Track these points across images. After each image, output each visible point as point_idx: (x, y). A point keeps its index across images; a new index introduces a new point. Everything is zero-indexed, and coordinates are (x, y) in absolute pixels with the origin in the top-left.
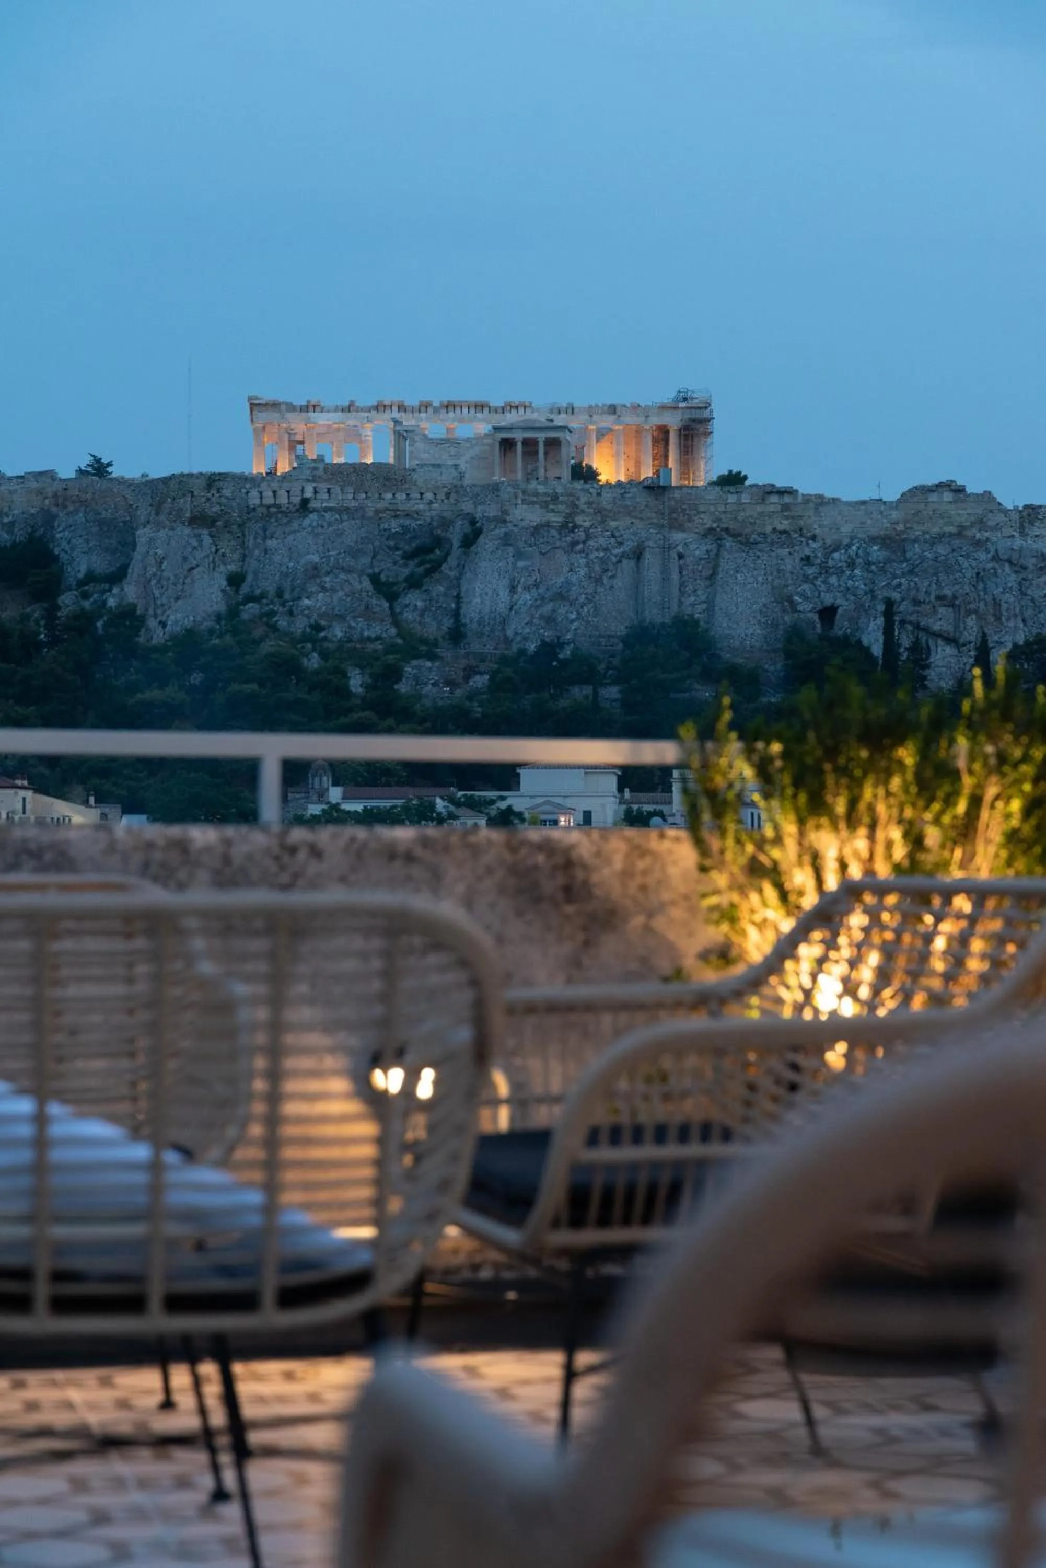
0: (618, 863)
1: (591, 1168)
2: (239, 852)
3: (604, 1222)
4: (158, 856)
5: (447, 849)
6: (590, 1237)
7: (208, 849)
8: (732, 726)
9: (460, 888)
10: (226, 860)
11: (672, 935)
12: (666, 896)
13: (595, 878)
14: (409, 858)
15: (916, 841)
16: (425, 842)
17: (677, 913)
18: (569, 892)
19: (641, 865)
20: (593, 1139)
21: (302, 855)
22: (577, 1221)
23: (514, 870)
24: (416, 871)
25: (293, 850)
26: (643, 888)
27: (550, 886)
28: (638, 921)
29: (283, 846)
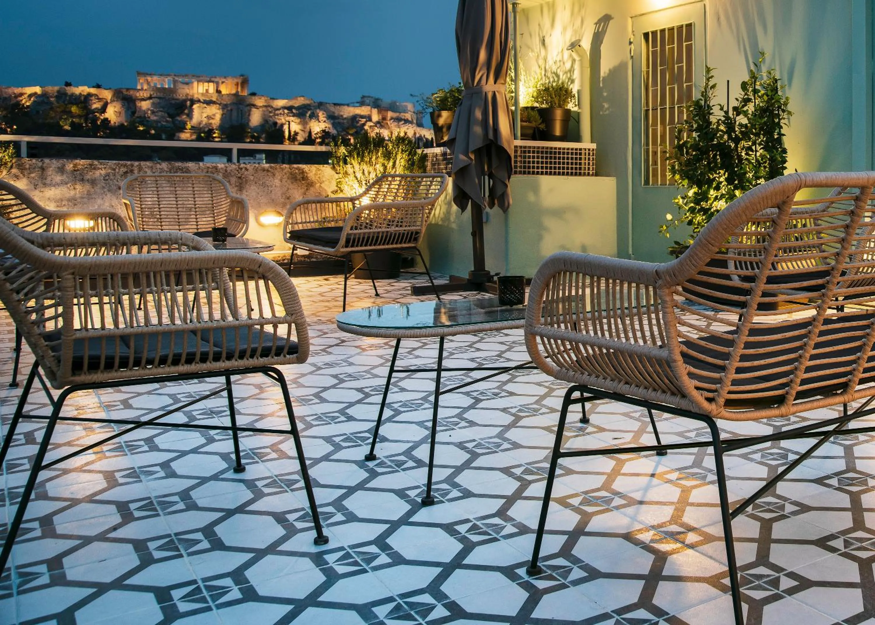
0: (314, 172)
1: (351, 234)
2: (229, 169)
3: (352, 246)
4: (210, 170)
5: (276, 169)
6: (350, 249)
7: (222, 168)
8: (342, 143)
9: (279, 178)
10: (226, 171)
11: (326, 188)
12: (324, 179)
13: (309, 175)
14: (268, 171)
15: (385, 168)
16: (271, 167)
17: (326, 183)
18: (304, 178)
19: (319, 172)
20: (351, 229)
21: (243, 170)
22: (347, 246)
23: (291, 174)
24: (269, 174)
25: (241, 169)
26: (319, 177)
27: (299, 177)
28: (318, 185)
29: (239, 168)
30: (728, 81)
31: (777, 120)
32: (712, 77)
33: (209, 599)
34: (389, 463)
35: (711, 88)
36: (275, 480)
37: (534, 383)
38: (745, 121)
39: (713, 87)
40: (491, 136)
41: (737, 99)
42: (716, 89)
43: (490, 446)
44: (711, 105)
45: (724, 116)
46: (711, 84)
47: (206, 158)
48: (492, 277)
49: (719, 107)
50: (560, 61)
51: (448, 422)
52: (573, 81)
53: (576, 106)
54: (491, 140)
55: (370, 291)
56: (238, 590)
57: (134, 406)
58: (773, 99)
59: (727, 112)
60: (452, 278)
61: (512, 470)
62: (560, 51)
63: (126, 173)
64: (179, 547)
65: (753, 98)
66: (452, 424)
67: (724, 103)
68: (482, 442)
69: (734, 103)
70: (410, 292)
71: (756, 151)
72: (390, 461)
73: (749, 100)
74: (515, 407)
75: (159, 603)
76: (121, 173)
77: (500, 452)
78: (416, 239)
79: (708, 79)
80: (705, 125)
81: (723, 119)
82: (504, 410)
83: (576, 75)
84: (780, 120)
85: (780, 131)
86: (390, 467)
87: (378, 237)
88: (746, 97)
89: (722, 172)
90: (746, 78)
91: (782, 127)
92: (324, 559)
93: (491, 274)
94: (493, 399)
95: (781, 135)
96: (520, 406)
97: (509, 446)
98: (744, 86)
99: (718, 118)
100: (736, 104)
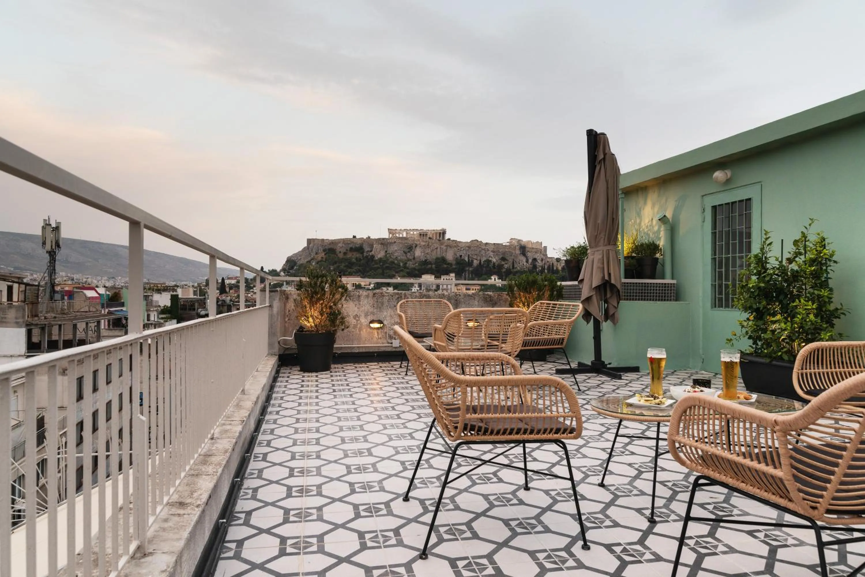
0: (496, 297)
7: (447, 295)
9: (477, 300)
10: (449, 296)
13: (494, 299)
14: (471, 296)
18: (491, 300)
19: (499, 297)
23: (484, 298)
24: (472, 298)
27: (488, 300)
30: (782, 240)
31: (824, 268)
32: (769, 237)
33: (477, 571)
34: (564, 494)
35: (768, 245)
36: (499, 497)
37: (646, 447)
38: (796, 268)
39: (770, 244)
40: (606, 278)
41: (790, 253)
42: (772, 245)
43: (625, 490)
44: (768, 256)
45: (778, 265)
46: (768, 242)
47: (423, 276)
48: (606, 365)
49: (775, 258)
50: (650, 226)
51: (595, 469)
52: (659, 239)
53: (662, 255)
54: (606, 280)
55: (530, 370)
56: (492, 569)
57: (416, 438)
58: (821, 253)
59: (781, 262)
60: (580, 364)
61: (643, 511)
62: (651, 219)
63: (398, 298)
64: (456, 533)
65: (803, 252)
66: (599, 472)
67: (779, 255)
68: (619, 487)
69: (786, 255)
70: (555, 372)
71: (806, 289)
72: (564, 493)
73: (801, 254)
74: (637, 464)
75: (452, 568)
76: (396, 298)
77: (633, 497)
78: (562, 343)
79: (767, 239)
80: (763, 271)
81: (778, 266)
82: (630, 465)
83: (662, 234)
84: (827, 267)
85: (827, 275)
86: (564, 497)
87: (539, 342)
88: (797, 251)
89: (777, 304)
90: (798, 237)
91: (829, 273)
92: (536, 556)
93: (606, 363)
94: (621, 455)
95: (827, 278)
96: (641, 463)
97: (638, 493)
98: (796, 242)
99: (774, 266)
100: (789, 256)
